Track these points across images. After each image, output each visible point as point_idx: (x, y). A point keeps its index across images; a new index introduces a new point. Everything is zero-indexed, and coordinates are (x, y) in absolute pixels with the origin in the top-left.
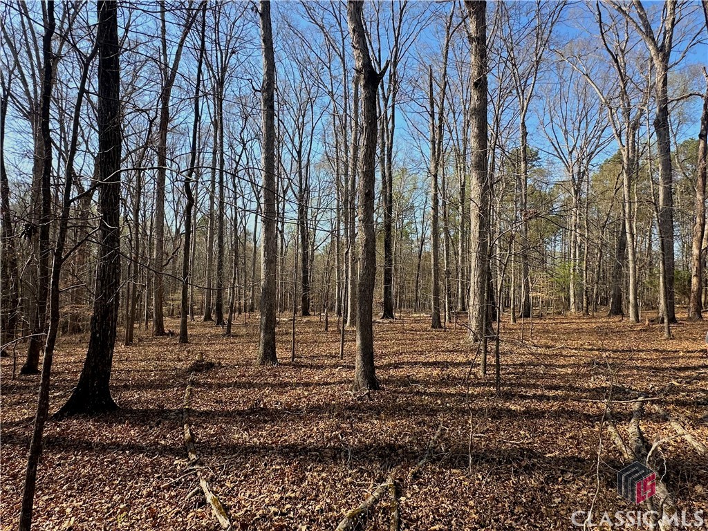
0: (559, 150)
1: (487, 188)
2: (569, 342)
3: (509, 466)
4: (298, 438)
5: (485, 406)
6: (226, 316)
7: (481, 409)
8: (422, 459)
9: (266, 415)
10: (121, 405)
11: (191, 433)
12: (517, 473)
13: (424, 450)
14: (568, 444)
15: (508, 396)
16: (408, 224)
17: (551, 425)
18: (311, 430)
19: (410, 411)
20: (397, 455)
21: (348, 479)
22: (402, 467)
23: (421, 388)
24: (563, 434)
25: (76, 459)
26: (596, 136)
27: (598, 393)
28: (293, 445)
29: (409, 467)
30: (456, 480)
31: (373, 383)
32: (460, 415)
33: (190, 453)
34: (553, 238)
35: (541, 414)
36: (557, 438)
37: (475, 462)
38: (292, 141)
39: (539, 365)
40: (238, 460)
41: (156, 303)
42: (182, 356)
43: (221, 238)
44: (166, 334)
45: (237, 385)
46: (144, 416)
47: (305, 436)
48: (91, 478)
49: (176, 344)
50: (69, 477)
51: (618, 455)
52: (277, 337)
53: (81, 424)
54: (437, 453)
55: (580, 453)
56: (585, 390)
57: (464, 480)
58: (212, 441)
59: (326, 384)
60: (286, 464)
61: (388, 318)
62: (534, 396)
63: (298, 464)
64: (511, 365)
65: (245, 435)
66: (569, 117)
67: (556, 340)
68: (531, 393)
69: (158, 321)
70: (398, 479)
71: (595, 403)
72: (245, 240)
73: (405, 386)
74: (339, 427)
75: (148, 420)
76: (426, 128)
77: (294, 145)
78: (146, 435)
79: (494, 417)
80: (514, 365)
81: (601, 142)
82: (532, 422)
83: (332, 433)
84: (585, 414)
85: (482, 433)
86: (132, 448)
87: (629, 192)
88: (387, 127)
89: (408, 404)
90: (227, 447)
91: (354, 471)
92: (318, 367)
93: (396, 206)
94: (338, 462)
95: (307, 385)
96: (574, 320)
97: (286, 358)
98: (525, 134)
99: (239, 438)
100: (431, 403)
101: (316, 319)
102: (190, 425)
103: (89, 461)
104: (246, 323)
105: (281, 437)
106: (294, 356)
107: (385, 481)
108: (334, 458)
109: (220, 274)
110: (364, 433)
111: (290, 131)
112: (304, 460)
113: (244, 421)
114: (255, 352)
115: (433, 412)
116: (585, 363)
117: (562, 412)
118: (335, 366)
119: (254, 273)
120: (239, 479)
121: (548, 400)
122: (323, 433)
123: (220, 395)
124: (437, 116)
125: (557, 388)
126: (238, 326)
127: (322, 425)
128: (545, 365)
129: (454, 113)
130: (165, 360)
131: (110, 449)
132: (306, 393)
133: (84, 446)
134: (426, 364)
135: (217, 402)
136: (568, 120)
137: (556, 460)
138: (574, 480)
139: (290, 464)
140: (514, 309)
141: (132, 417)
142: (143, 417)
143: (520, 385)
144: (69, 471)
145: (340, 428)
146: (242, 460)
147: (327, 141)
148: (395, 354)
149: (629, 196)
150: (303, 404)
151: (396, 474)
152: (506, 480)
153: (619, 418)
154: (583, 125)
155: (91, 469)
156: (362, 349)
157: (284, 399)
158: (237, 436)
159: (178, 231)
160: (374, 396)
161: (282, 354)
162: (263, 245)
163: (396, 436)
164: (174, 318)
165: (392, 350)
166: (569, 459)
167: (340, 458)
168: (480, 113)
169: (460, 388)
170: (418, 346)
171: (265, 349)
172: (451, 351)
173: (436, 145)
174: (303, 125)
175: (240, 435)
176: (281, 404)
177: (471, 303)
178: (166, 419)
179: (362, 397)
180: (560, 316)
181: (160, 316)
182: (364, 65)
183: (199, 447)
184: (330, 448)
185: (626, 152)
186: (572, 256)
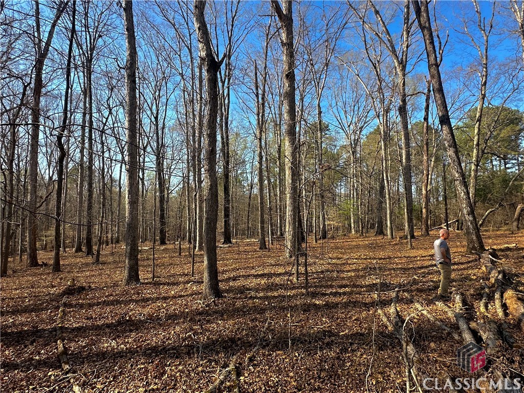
0: (342, 124)
1: (296, 149)
2: (352, 254)
3: (316, 344)
4: (159, 341)
5: (298, 303)
6: (95, 248)
7: (296, 305)
8: (255, 346)
9: (132, 326)
11: (64, 347)
12: (321, 349)
13: (257, 339)
14: (354, 324)
15: (314, 295)
16: (241, 174)
17: (342, 313)
18: (169, 334)
19: (245, 312)
20: (237, 345)
21: (200, 369)
22: (241, 354)
23: (253, 294)
24: (350, 318)
26: (364, 116)
27: (372, 288)
28: (155, 347)
29: (246, 353)
30: (280, 359)
31: (217, 293)
32: (282, 311)
33: (63, 364)
34: (339, 184)
35: (335, 305)
36: (347, 321)
37: (293, 344)
38: (151, 109)
39: (333, 271)
40: (108, 365)
41: (30, 239)
42: (55, 283)
43: (90, 185)
44: (39, 265)
45: (107, 304)
46: (19, 337)
47: (164, 339)
49: (49, 273)
51: (384, 328)
52: (139, 262)
54: (266, 340)
55: (361, 330)
56: (363, 287)
57: (286, 358)
58: (84, 352)
59: (181, 296)
60: (149, 363)
61: (227, 243)
62: (331, 293)
63: (159, 362)
64: (315, 273)
65: (114, 343)
66: (347, 103)
67: (343, 254)
68: (329, 291)
69: (32, 254)
70: (238, 364)
71: (370, 294)
72: (112, 186)
73: (242, 293)
74: (191, 329)
75: (22, 340)
76: (253, 105)
77: (152, 112)
78: (20, 353)
79: (305, 311)
80: (317, 272)
81: (367, 120)
82: (330, 312)
83: (186, 334)
84: (364, 303)
85: (297, 323)
86: (7, 366)
87: (385, 153)
88: (224, 102)
89: (244, 307)
90: (97, 355)
91: (204, 362)
92: (174, 284)
93: (232, 160)
94: (192, 356)
95: (165, 298)
96: (354, 240)
97: (147, 279)
98: (320, 113)
99: (108, 347)
100: (261, 304)
101: (171, 246)
102: (63, 341)
104: (113, 253)
105: (144, 342)
106: (154, 277)
107: (229, 366)
108: (188, 354)
109: (89, 214)
110: (212, 332)
111: (149, 101)
112: (164, 358)
113: (112, 332)
114: (122, 275)
115: (263, 311)
116: (362, 268)
117: (349, 303)
118: (188, 282)
119: (119, 212)
120: (108, 380)
121: (340, 295)
122: (179, 335)
123: (90, 312)
124: (260, 97)
125: (345, 286)
126: (106, 255)
127: (178, 329)
128: (337, 271)
129: (272, 95)
130: (39, 287)
132: (164, 305)
134: (256, 276)
135: (88, 319)
136: (347, 105)
137: (347, 336)
138: (358, 349)
139: (152, 362)
140: (315, 233)
143: (321, 286)
145: (193, 330)
146: (111, 364)
147: (179, 110)
148: (233, 270)
149: (385, 156)
150: (162, 314)
151: (237, 360)
152: (314, 354)
153: (384, 303)
154: (356, 108)
156: (209, 268)
157: (147, 311)
158: (106, 345)
159: (51, 178)
160: (219, 303)
161: (144, 275)
162: (127, 189)
163: (236, 331)
164: (47, 252)
165: (231, 267)
166: (354, 335)
167: (193, 353)
168: (290, 96)
169: (281, 292)
170: (250, 263)
171: (129, 273)
172: (274, 265)
173: (260, 117)
174: (159, 97)
175: (109, 344)
176: (144, 315)
177: (287, 230)
178: (40, 337)
179: (209, 304)
180: (346, 237)
181: (34, 251)
182: (207, 55)
183: (72, 358)
184: (185, 346)
185: (383, 127)
186: (352, 196)
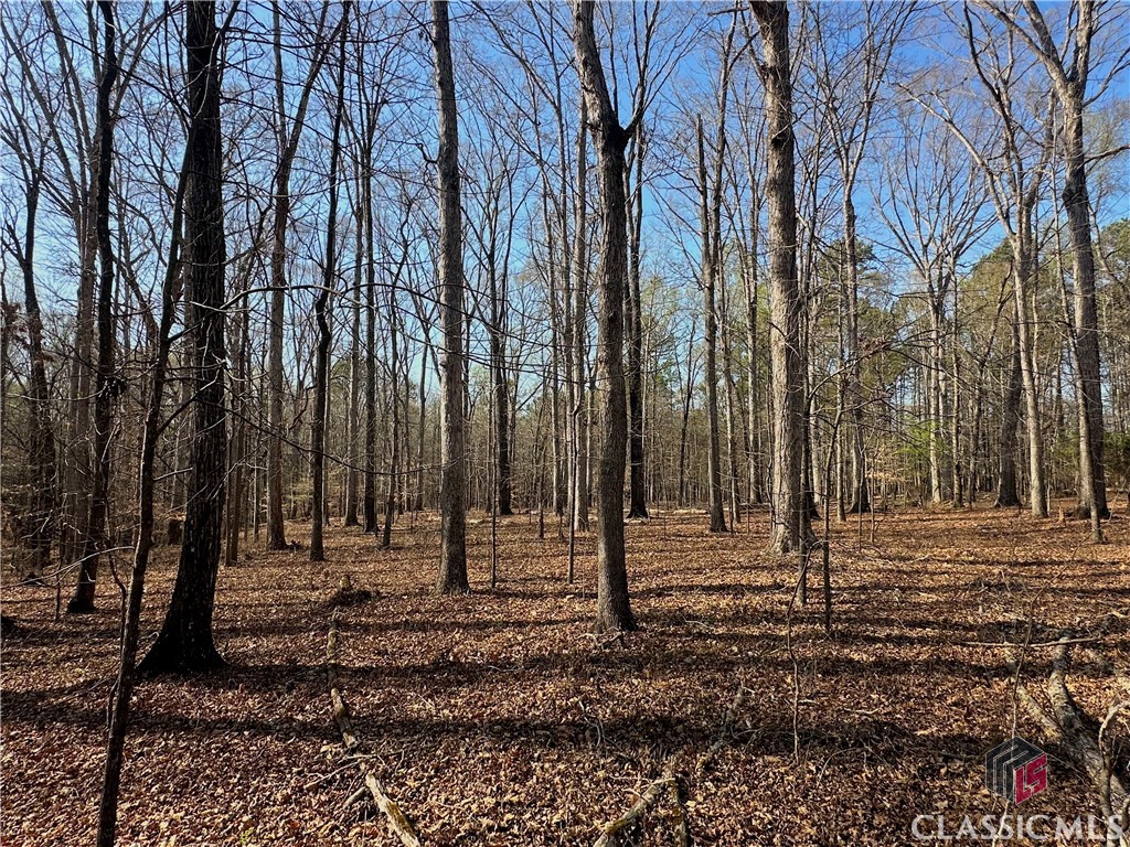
0: (906, 243)
1: (797, 306)
2: (937, 551)
3: (858, 750)
4: (514, 709)
5: (809, 654)
6: (381, 518)
7: (805, 660)
8: (715, 740)
9: (460, 673)
10: (228, 659)
11: (343, 702)
12: (872, 762)
13: (719, 726)
14: (952, 714)
15: (845, 639)
16: (665, 366)
17: (920, 685)
18: (535, 695)
19: (689, 664)
20: (676, 734)
21: (601, 774)
22: (686, 754)
23: (703, 627)
24: (941, 698)
25: (166, 744)
26: (967, 219)
27: (999, 630)
28: (508, 719)
29: (696, 752)
30: (774, 773)
31: (627, 620)
32: (771, 669)
33: (345, 734)
34: (899, 383)
35: (903, 667)
36: (933, 706)
37: (803, 744)
38: (480, 239)
39: (889, 587)
40: (423, 745)
41: (272, 498)
42: (317, 581)
43: (370, 394)
44: (288, 547)
45: (408, 627)
46: (267, 676)
47: (524, 705)
48: (193, 774)
49: (305, 563)
50: (159, 774)
51: (1034, 731)
52: (468, 551)
53: (169, 689)
54: (739, 730)
55: (971, 729)
56: (971, 628)
57: (787, 773)
58: (378, 715)
59: (551, 622)
60: (500, 751)
61: (637, 516)
62: (889, 638)
63: (519, 749)
64: (845, 589)
65: (430, 705)
66: (921, 190)
67: (916, 548)
68: (882, 633)
69: (276, 526)
70: (681, 772)
71: (989, 648)
72: (408, 396)
73: (678, 624)
74: (578, 692)
75: (273, 682)
76: (693, 214)
77: (483, 246)
78: (272, 706)
79: (825, 673)
80: (850, 588)
81: (975, 227)
82: (889, 680)
83: (568, 699)
84: (975, 666)
85: (808, 698)
86: (253, 727)
87: (1025, 306)
88: (630, 212)
89: (687, 654)
90: (402, 724)
91: (609, 760)
92: (534, 596)
93: (646, 338)
94: (582, 745)
95: (520, 624)
96: (940, 516)
97: (482, 583)
98: (852, 218)
99: (419, 710)
100: (722, 650)
101: (524, 519)
102: (341, 690)
103: (187, 748)
104: (412, 528)
105: (486, 707)
106: (495, 580)
107: (660, 776)
108: (574, 740)
109: (370, 451)
110: (620, 701)
112: (527, 743)
113: (426, 683)
114: (433, 573)
115: (727, 666)
116: (966, 584)
117: (938, 664)
118: (562, 594)
119: (422, 449)
120: (426, 774)
121: (912, 644)
122: (554, 701)
123: (383, 642)
124: (710, 195)
125: (924, 624)
126: (401, 534)
127: (550, 687)
128: (901, 588)
129: (736, 187)
130: (290, 588)
131: (219, 728)
132: (520, 638)
133: (176, 724)
134: (709, 590)
135: (379, 654)
136: (920, 195)
137: (935, 742)
138: (966, 772)
139: (506, 749)
140: (842, 498)
141: (249, 678)
142: (267, 678)
143: (864, 620)
144: (157, 764)
145: (580, 693)
146: (429, 745)
147: (534, 238)
148: (656, 573)
149: (1025, 314)
150: (517, 655)
151: (677, 764)
152: (855, 773)
153: (1033, 671)
154: (945, 202)
155: (192, 761)
156: (609, 566)
157: (486, 646)
158: (416, 706)
159: (301, 383)
160: (630, 640)
161: (476, 576)
162: (443, 403)
163: (671, 703)
164: (297, 522)
165: (651, 568)
166: (954, 738)
167: (585, 740)
168: (784, 186)
169: (767, 627)
170: (691, 561)
171: (450, 569)
172: (747, 568)
173: (711, 241)
174: (497, 214)
175: (421, 706)
176: (482, 655)
177: (776, 490)
178: (302, 680)
179: (611, 643)
180: (916, 510)
181: (278, 520)
182: (602, 117)
183: (358, 725)
184: (567, 724)
185: (1019, 243)
186: (932, 411)
